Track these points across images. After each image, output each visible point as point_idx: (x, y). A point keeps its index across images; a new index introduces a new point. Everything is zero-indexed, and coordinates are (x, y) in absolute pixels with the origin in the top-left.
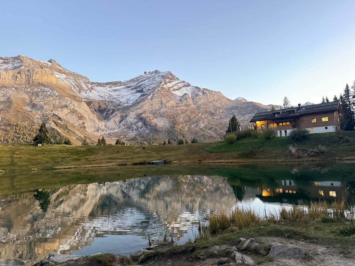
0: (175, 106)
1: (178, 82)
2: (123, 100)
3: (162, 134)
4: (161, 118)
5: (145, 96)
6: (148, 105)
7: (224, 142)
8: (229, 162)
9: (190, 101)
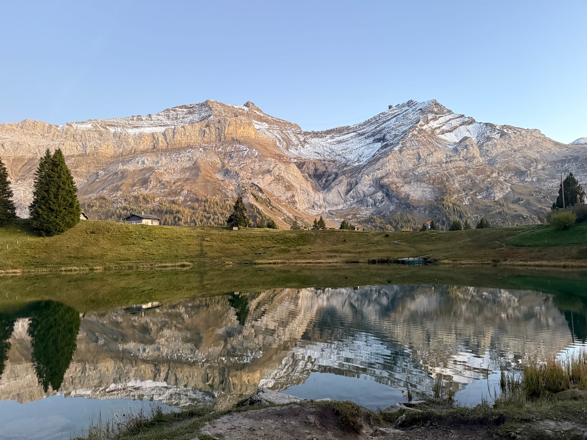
0: (445, 162)
1: (451, 117)
2: (351, 157)
3: (419, 212)
4: (417, 184)
5: (388, 148)
6: (394, 162)
7: (548, 226)
8: (559, 266)
9: (475, 151)
